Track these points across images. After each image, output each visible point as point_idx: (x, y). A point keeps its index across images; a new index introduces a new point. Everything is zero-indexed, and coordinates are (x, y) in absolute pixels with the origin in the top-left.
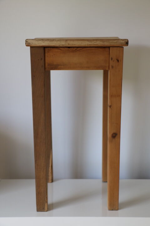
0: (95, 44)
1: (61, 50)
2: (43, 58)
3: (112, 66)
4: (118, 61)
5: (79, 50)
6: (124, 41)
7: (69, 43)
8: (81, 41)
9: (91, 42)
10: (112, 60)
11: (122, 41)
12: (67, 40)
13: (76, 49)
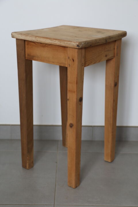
0: (55, 43)
1: (36, 44)
2: (24, 49)
3: (69, 64)
4: (73, 61)
5: (47, 46)
6: (75, 44)
7: (37, 39)
8: (45, 39)
9: (52, 41)
10: (69, 59)
11: (73, 44)
12: (36, 37)
13: (45, 45)
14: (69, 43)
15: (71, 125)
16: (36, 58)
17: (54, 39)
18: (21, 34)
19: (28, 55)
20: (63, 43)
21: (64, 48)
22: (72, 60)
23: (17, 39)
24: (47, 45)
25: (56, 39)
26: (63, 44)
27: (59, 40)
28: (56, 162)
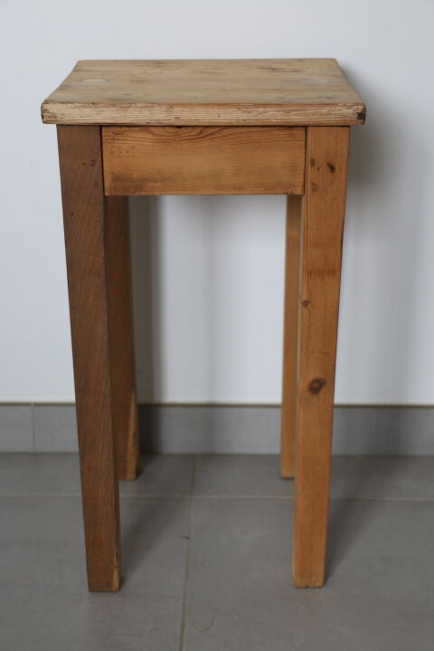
1: (155, 134)
2: (99, 160)
3: (313, 184)
4: (332, 168)
5: (212, 134)
7: (179, 115)
9: (249, 112)
10: (313, 165)
11: (345, 111)
12: (171, 106)
13: (201, 132)
14: (325, 110)
15: (316, 385)
16: (159, 184)
17: (257, 105)
18: (93, 104)
19: (116, 178)
20: (299, 115)
21: (287, 132)
22: (325, 169)
23: (61, 127)
24: (210, 131)
25: (265, 105)
26: (296, 118)
27: (280, 105)
28: (188, 538)
